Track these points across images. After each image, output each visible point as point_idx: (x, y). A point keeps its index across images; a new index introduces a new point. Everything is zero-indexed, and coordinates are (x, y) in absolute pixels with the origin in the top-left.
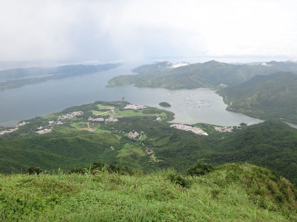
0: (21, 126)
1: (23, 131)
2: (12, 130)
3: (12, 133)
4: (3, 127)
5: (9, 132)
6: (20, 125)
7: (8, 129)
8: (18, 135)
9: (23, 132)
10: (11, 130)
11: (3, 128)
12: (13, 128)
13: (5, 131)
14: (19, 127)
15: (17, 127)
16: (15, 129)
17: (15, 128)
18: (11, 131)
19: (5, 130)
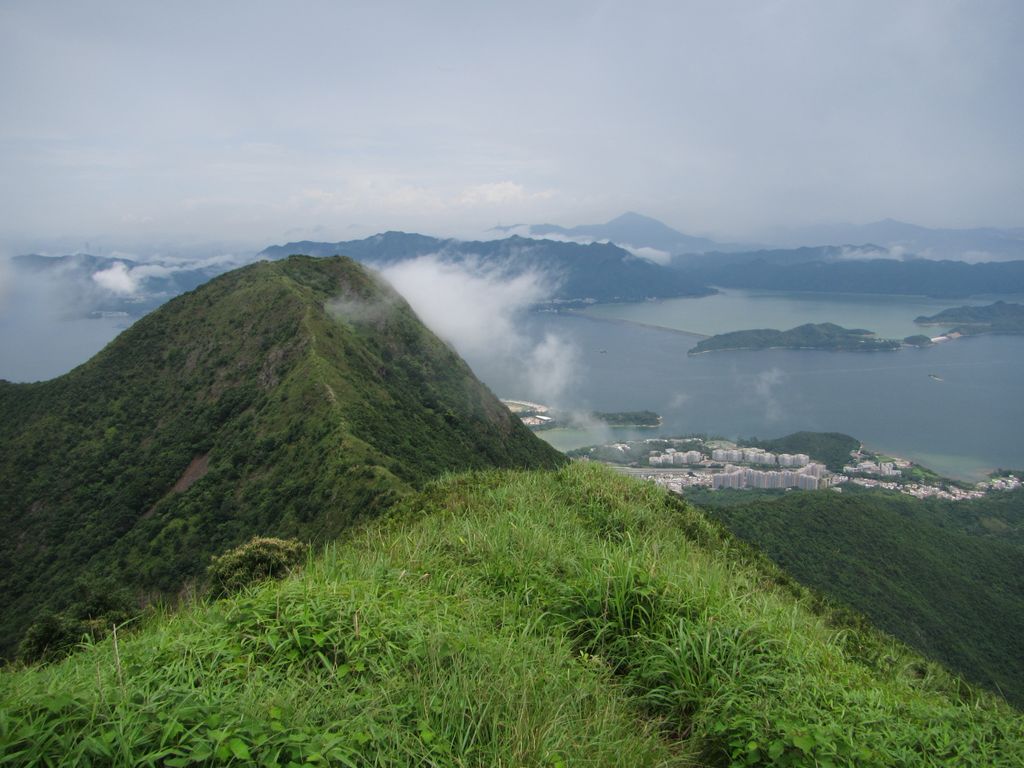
0: (997, 490)
1: (998, 513)
2: (958, 494)
3: (956, 502)
4: (930, 472)
5: (947, 495)
6: (997, 483)
7: (945, 484)
8: (977, 519)
9: (995, 516)
10: (957, 491)
11: (928, 475)
12: (966, 488)
13: (934, 486)
14: (990, 490)
15: (982, 489)
16: (972, 493)
17: (973, 489)
18: (954, 495)
19: (936, 484)
